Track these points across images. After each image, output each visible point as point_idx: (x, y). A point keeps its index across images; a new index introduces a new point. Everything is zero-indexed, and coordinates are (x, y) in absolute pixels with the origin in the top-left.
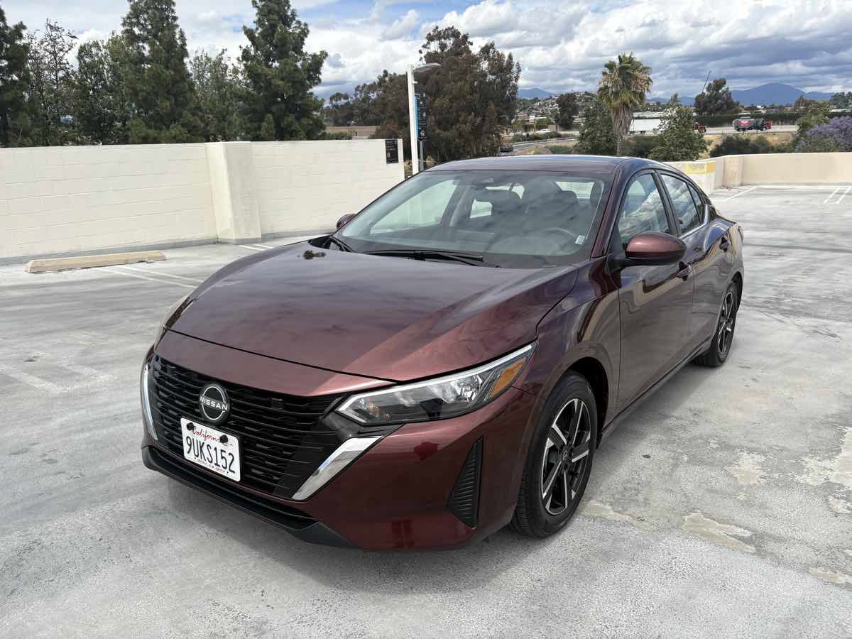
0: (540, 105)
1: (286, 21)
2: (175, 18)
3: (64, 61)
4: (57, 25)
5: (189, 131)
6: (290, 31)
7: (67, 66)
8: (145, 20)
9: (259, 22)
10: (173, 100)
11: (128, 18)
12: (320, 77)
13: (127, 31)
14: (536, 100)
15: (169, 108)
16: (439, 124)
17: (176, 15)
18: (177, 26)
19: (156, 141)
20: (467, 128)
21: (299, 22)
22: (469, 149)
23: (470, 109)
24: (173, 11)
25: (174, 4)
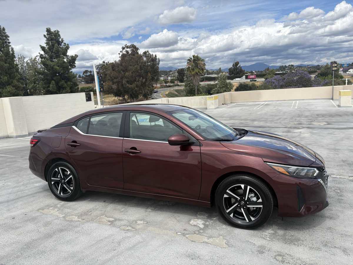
0: (172, 73)
1: (59, 43)
2: (9, 43)
5: (16, 89)
6: (61, 47)
9: (47, 44)
10: (9, 76)
12: (75, 65)
14: (171, 71)
15: (7, 79)
16: (128, 82)
17: (10, 41)
18: (10, 46)
20: (139, 83)
21: (65, 43)
22: (141, 92)
23: (140, 76)
24: (8, 40)
25: (9, 37)
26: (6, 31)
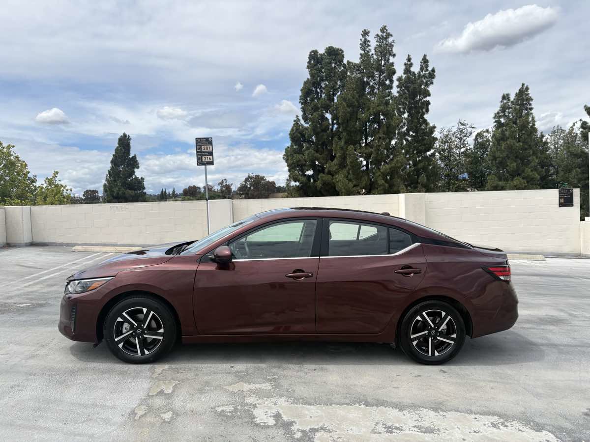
2: (531, 109)
3: (466, 142)
4: (465, 122)
5: (527, 182)
7: (467, 145)
8: (509, 113)
10: (519, 162)
11: (498, 113)
13: (496, 122)
17: (532, 106)
18: (531, 114)
19: (503, 189)
24: (530, 104)
25: (532, 100)
26: (530, 91)
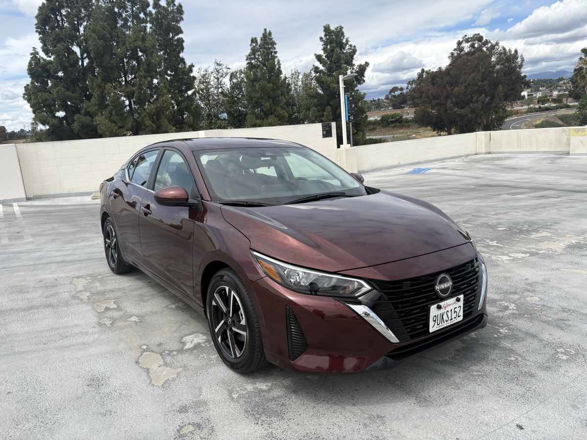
0: (564, 83)
1: (342, 46)
2: (276, 53)
3: (223, 83)
4: (221, 63)
5: (280, 120)
6: (345, 52)
7: (224, 86)
8: (259, 56)
9: (324, 49)
10: (271, 101)
11: (249, 55)
12: (364, 79)
13: (248, 63)
14: (560, 80)
15: (269, 106)
16: (457, 104)
17: (276, 50)
18: (276, 57)
19: (260, 126)
20: (479, 105)
21: (351, 45)
22: (480, 121)
23: (480, 92)
24: (275, 48)
25: (275, 44)
26: (273, 36)
